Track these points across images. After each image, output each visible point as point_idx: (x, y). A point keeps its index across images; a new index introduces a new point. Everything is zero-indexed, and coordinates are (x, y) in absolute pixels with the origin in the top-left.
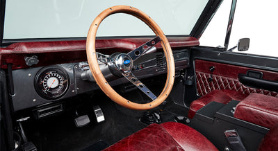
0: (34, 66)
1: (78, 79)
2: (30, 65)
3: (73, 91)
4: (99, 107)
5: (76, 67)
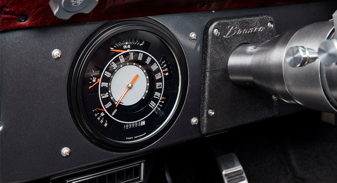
1: (218, 75)
2: (67, 16)
3: (194, 120)
4: (237, 162)
5: (214, 30)
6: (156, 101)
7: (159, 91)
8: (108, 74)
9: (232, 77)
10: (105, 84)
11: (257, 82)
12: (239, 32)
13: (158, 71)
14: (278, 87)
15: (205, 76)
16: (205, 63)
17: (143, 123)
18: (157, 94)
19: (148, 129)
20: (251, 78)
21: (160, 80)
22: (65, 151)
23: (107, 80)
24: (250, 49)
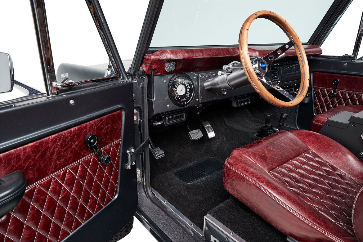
0: (171, 73)
1: (202, 87)
2: (169, 71)
3: (197, 100)
4: (209, 124)
5: (200, 76)
6: (188, 94)
7: (188, 91)
8: (176, 87)
9: (206, 88)
10: (176, 89)
11: (213, 87)
12: (206, 76)
13: (188, 86)
14: (218, 86)
15: (199, 88)
16: (199, 84)
17: (185, 100)
18: (188, 92)
19: (186, 101)
20: (211, 87)
21: (188, 89)
22: (168, 106)
23: (176, 88)
24: (209, 80)
